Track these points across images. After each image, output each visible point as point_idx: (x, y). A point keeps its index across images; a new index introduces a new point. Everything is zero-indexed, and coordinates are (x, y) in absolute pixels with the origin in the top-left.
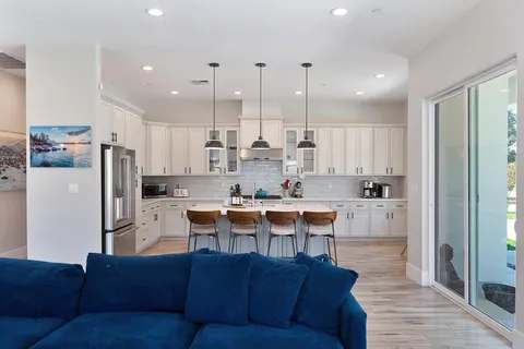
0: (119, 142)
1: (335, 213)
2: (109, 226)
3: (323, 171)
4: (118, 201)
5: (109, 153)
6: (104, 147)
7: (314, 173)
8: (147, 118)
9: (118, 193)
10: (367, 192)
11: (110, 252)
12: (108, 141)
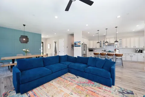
0: (85, 43)
1: (123, 54)
2: (83, 54)
3: (124, 47)
4: (84, 51)
5: (83, 45)
6: (82, 44)
7: (122, 47)
8: (90, 40)
9: (84, 50)
10: (137, 52)
11: (83, 56)
12: (83, 43)
